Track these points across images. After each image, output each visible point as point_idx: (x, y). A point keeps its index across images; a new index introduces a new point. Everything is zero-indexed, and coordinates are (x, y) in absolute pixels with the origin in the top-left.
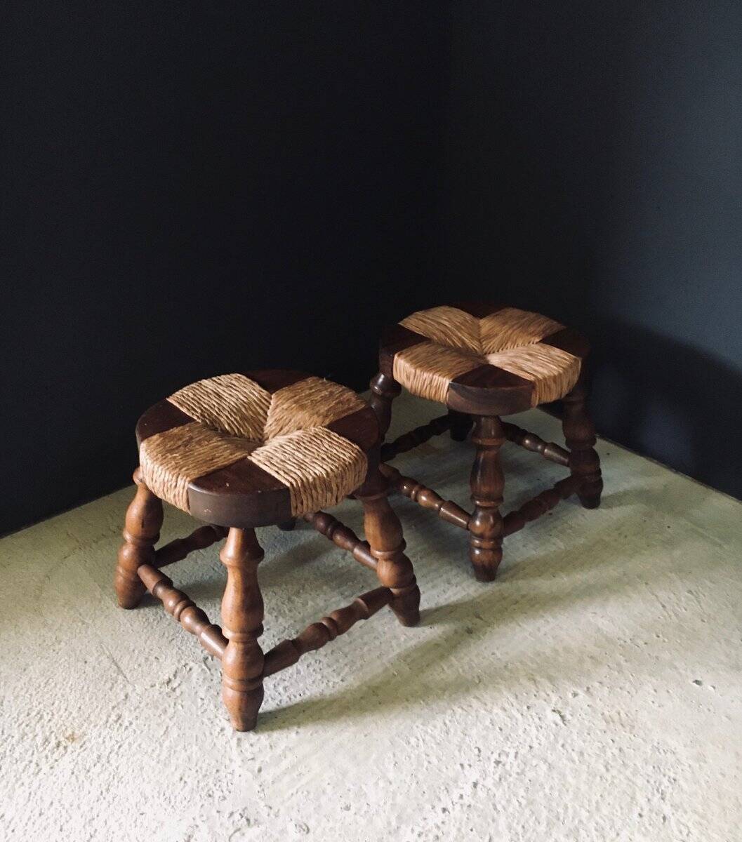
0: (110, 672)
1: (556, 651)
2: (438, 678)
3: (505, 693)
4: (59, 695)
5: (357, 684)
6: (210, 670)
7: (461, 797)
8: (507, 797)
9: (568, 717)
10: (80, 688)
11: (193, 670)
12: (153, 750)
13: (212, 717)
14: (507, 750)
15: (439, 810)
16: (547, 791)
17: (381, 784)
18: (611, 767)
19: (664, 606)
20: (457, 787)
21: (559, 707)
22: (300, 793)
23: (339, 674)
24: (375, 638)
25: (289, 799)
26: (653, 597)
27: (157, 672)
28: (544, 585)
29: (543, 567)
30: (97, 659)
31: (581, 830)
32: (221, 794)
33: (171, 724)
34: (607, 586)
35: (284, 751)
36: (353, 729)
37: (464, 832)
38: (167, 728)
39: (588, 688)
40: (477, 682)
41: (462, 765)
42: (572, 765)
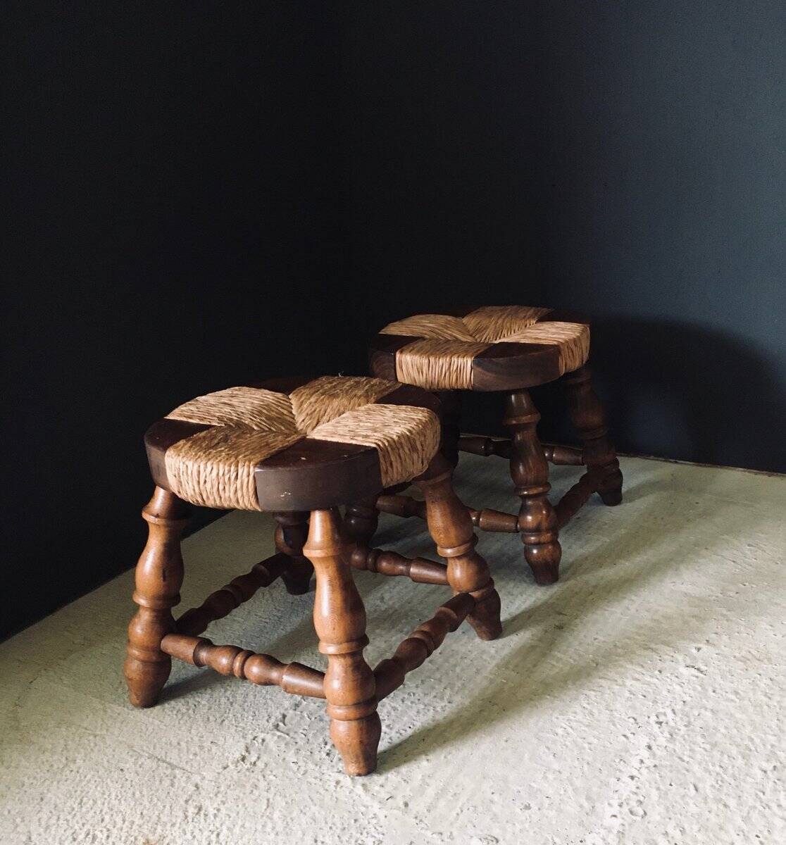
0: (161, 770)
1: (657, 621)
2: (552, 673)
3: (627, 666)
4: (106, 809)
5: (467, 702)
6: (288, 734)
7: (642, 761)
8: (688, 747)
9: (703, 668)
10: (130, 795)
11: (267, 741)
12: (263, 826)
13: (318, 775)
14: (662, 710)
15: (626, 779)
16: (723, 730)
17: (551, 776)
18: (772, 694)
19: (734, 562)
20: (631, 755)
21: (689, 662)
22: (465, 811)
23: (442, 699)
24: (462, 658)
25: (457, 819)
26: (720, 557)
27: (223, 754)
28: (608, 573)
29: (599, 560)
30: (135, 764)
31: (778, 753)
32: (373, 839)
33: (271, 796)
34: (671, 560)
35: (423, 780)
36: (489, 739)
37: (664, 789)
38: (268, 800)
39: (707, 641)
40: (595, 665)
41: (624, 736)
42: (733, 703)
